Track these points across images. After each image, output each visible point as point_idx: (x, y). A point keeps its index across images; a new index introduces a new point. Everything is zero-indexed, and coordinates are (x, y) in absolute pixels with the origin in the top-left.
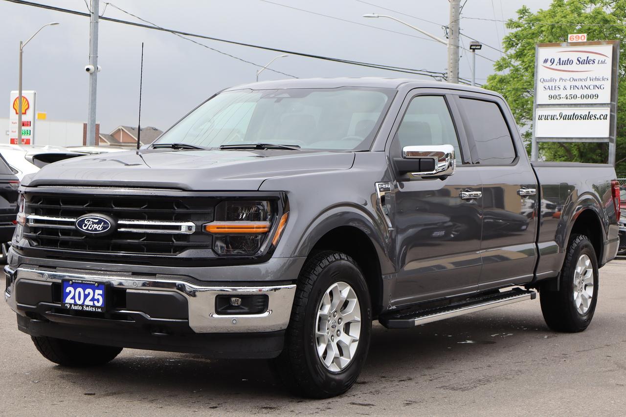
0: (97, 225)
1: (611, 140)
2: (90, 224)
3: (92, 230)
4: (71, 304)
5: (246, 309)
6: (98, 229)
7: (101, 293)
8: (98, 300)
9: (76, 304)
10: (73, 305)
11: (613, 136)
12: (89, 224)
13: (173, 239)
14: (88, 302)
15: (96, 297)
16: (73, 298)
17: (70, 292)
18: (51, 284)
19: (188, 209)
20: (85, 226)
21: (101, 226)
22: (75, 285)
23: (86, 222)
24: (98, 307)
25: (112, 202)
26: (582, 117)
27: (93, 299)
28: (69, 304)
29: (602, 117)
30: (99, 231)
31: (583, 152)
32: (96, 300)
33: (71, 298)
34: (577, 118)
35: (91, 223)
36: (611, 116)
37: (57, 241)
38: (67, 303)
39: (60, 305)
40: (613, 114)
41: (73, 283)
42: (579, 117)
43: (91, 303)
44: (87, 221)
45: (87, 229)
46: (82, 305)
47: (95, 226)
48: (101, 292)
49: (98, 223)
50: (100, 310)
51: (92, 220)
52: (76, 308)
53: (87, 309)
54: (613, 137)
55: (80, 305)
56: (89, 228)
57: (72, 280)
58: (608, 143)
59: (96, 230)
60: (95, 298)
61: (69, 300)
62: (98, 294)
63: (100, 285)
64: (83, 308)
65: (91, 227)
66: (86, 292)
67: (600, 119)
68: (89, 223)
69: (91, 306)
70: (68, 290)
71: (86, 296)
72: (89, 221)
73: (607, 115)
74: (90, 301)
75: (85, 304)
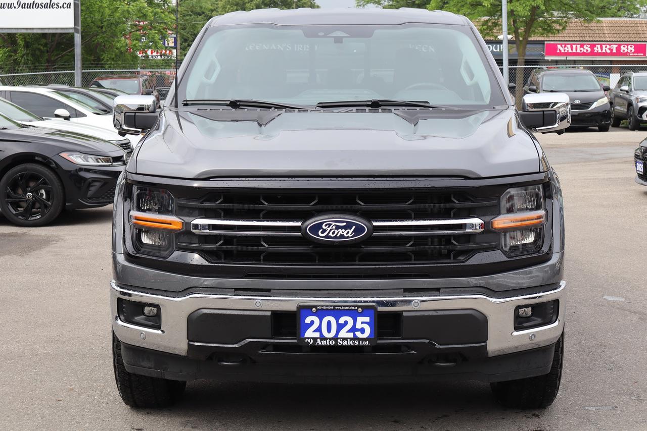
0: (343, 230)
1: (76, 30)
2: (331, 230)
3: (335, 237)
4: (315, 339)
5: (539, 321)
6: (346, 235)
7: (369, 321)
8: (362, 331)
9: (323, 338)
10: (319, 340)
11: (79, 26)
12: (329, 229)
13: (453, 242)
14: (343, 334)
15: (359, 326)
16: (319, 329)
17: (312, 322)
18: (269, 314)
19: (472, 201)
20: (322, 233)
21: (351, 231)
22: (321, 313)
23: (324, 227)
24: (363, 339)
25: (357, 198)
26: (43, 5)
27: (353, 329)
28: (313, 338)
29: (65, 6)
30: (348, 237)
31: (29, 42)
32: (358, 330)
33: (315, 331)
34: (37, 7)
35: (334, 227)
36: (75, 3)
37: (261, 253)
38: (308, 338)
39: (295, 341)
40: (76, 2)
41: (317, 310)
42: (40, 6)
43: (351, 335)
44: (326, 225)
45: (327, 236)
46: (335, 338)
47: (341, 231)
48: (367, 319)
49: (345, 228)
50: (367, 343)
51: (334, 223)
52: (324, 343)
53: (345, 343)
54: (78, 28)
55: (330, 339)
56: (331, 234)
57: (316, 307)
58: (74, 33)
59: (342, 236)
60: (357, 327)
61: (310, 333)
62: (362, 323)
63: (366, 310)
64: (336, 342)
65: (333, 233)
66: (342, 320)
67: (63, 8)
68: (331, 228)
69: (351, 339)
70: (308, 320)
71: (340, 327)
72: (330, 225)
73: (70, 4)
74: (347, 332)
75: (340, 336)
